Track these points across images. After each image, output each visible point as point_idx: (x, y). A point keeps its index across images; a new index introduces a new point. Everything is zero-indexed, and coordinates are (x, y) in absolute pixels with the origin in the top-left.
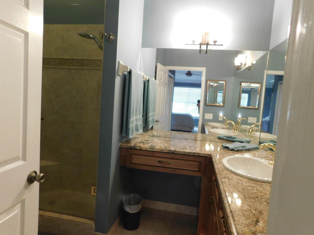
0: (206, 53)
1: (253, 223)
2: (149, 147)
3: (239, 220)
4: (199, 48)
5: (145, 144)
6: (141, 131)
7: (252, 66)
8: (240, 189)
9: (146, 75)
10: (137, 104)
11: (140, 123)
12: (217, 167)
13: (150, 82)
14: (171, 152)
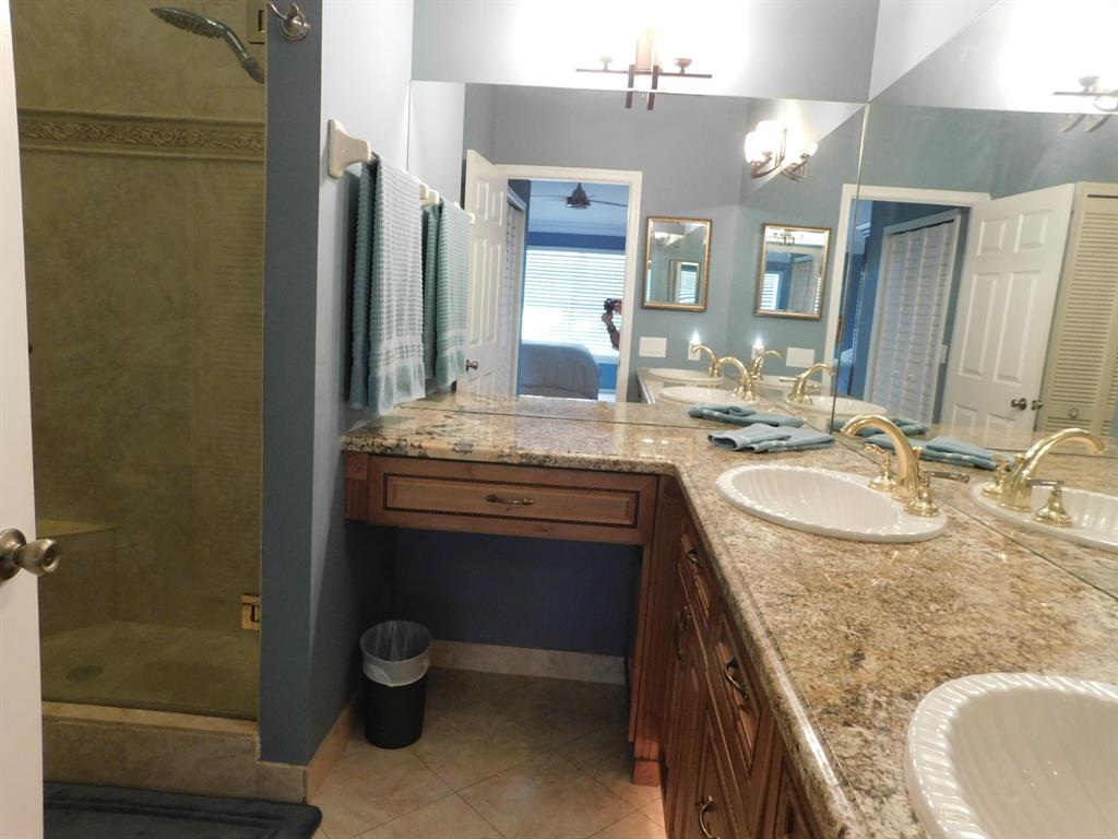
0: (650, 106)
1: (847, 663)
2: (451, 447)
3: (799, 656)
4: (625, 88)
5: (435, 436)
6: (419, 392)
7: (804, 163)
8: (787, 565)
9: (431, 187)
10: (402, 290)
11: (416, 362)
12: (701, 502)
13: (445, 210)
14: (535, 462)
